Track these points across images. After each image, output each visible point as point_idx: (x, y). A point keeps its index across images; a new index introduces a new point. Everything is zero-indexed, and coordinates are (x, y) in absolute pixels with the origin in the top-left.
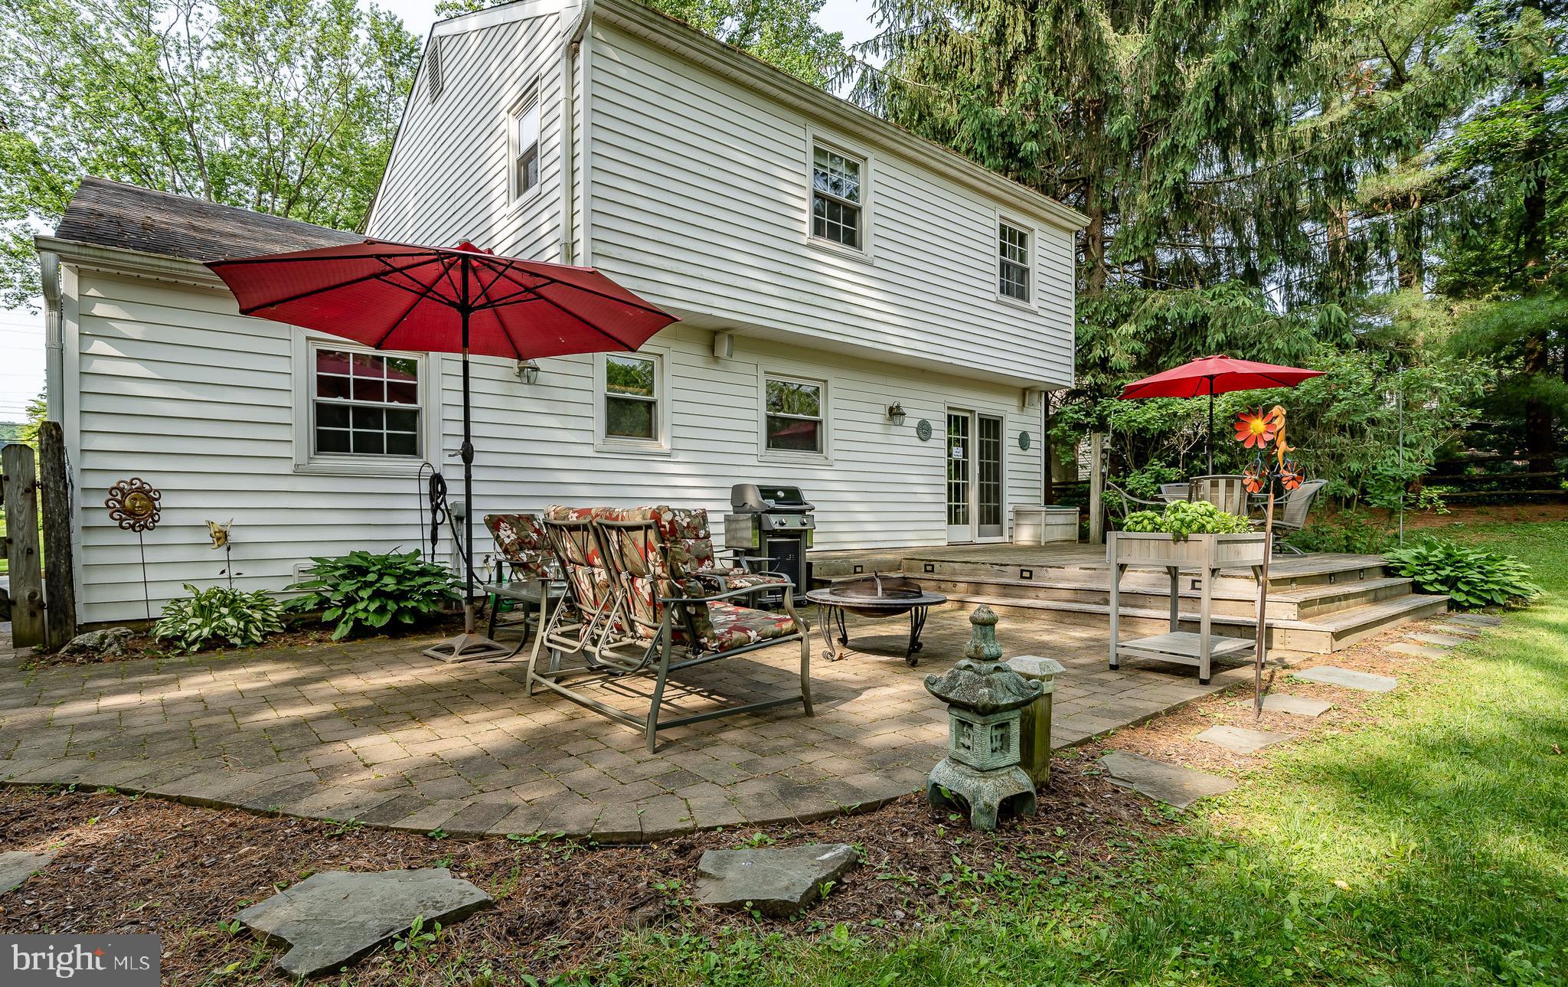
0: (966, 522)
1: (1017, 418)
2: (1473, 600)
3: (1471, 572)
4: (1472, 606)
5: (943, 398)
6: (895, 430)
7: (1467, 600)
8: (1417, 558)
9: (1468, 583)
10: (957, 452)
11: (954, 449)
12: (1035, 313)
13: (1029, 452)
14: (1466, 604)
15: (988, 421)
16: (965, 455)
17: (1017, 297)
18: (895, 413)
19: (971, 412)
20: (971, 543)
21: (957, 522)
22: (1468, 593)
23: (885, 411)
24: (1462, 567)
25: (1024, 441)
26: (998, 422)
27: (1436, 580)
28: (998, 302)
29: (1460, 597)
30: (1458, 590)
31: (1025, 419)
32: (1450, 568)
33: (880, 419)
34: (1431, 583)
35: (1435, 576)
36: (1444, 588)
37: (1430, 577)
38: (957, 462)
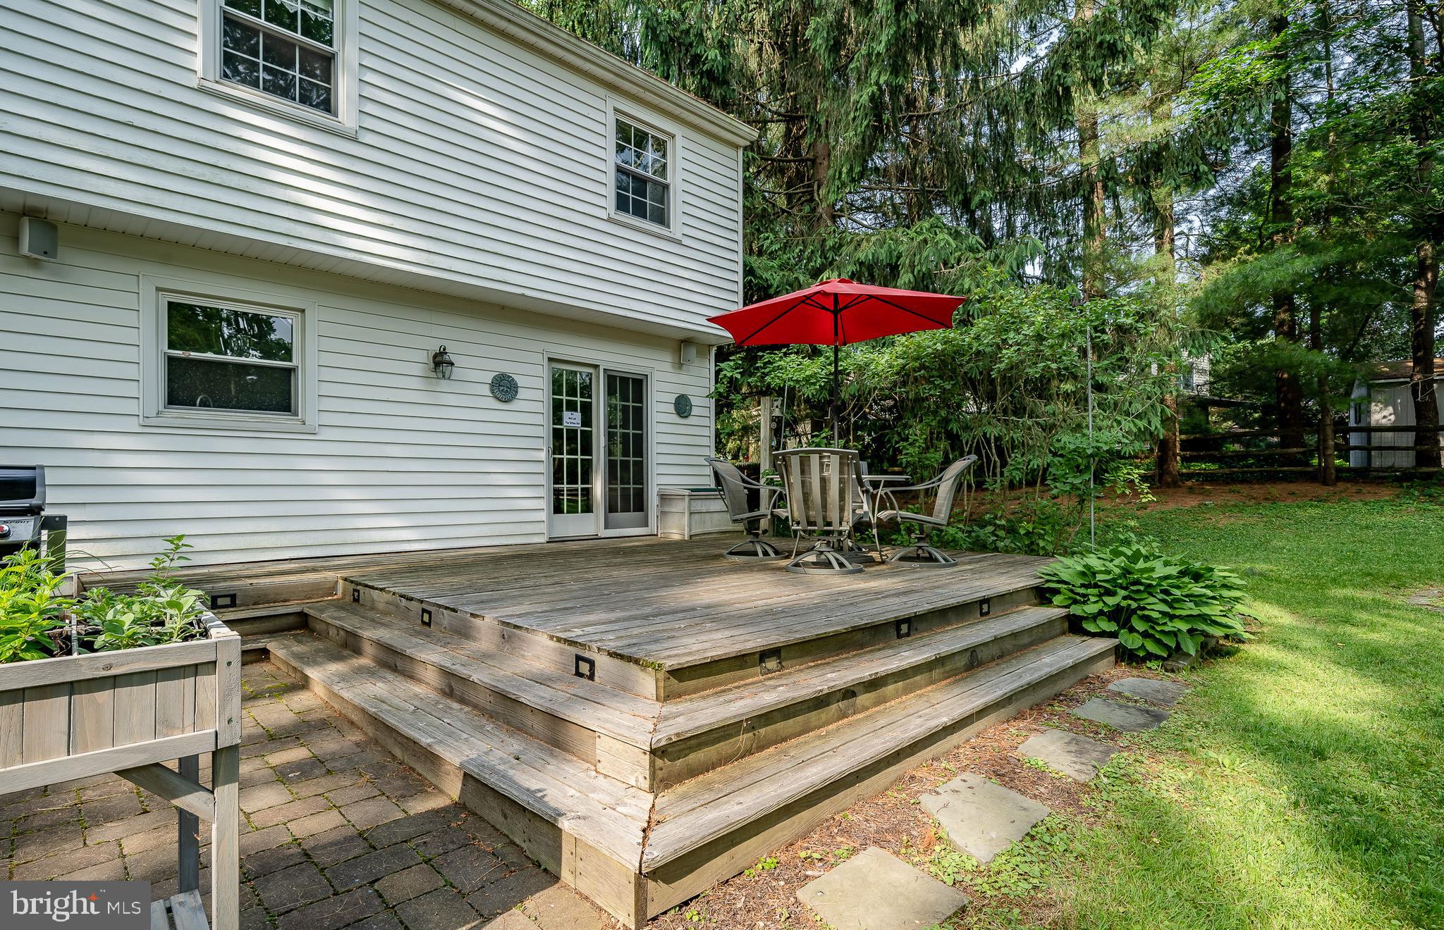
0: (588, 508)
1: (672, 377)
2: (1151, 647)
3: (1151, 600)
4: (1150, 656)
5: (539, 346)
6: (444, 385)
7: (1143, 647)
8: (1083, 574)
9: (1147, 619)
10: (572, 420)
11: (566, 415)
12: (679, 243)
13: (691, 420)
14: (1141, 654)
15: (624, 381)
16: (587, 421)
17: (652, 220)
18: (440, 362)
19: (596, 367)
20: (596, 538)
21: (572, 510)
22: (1145, 635)
23: (425, 358)
24: (1138, 591)
25: (682, 406)
26: (641, 381)
27: (1101, 613)
28: (610, 220)
29: (1132, 641)
30: (1132, 630)
31: (683, 378)
32: (1123, 593)
33: (418, 370)
34: (1094, 617)
35: (1100, 605)
36: (1112, 627)
37: (1092, 608)
38: (572, 433)
